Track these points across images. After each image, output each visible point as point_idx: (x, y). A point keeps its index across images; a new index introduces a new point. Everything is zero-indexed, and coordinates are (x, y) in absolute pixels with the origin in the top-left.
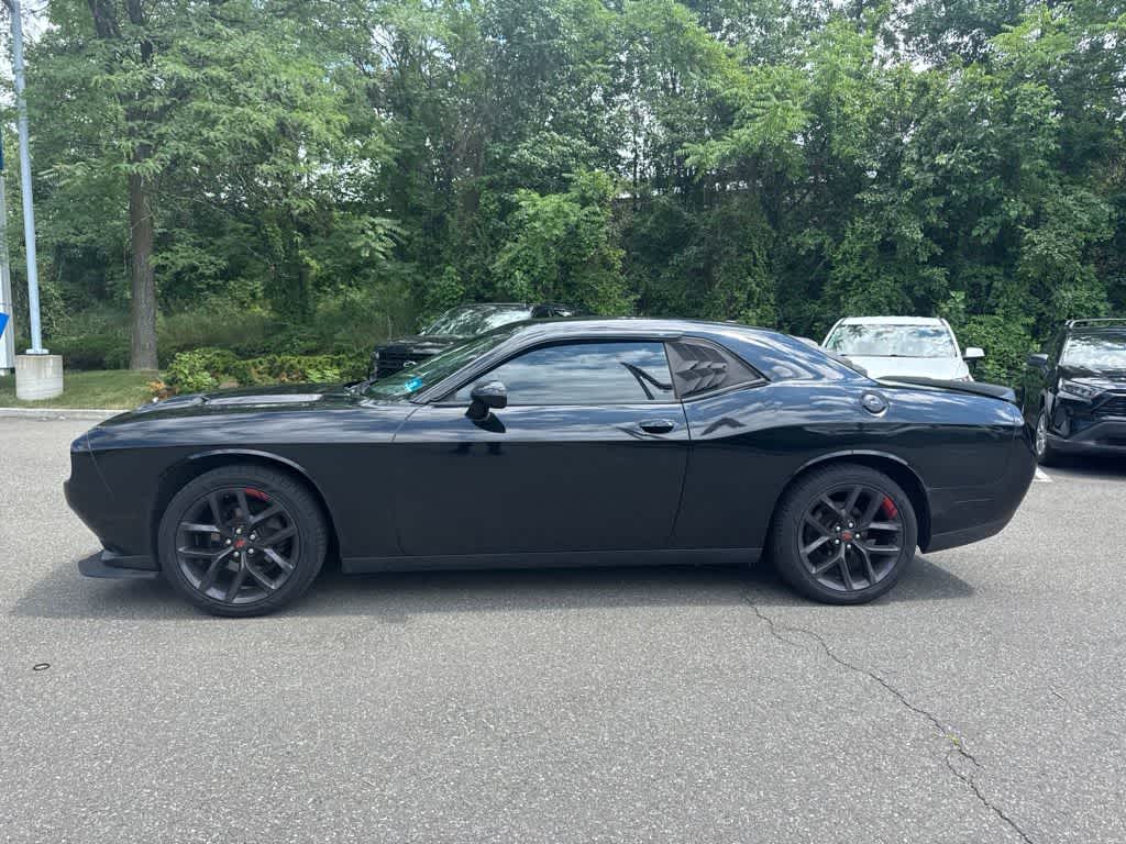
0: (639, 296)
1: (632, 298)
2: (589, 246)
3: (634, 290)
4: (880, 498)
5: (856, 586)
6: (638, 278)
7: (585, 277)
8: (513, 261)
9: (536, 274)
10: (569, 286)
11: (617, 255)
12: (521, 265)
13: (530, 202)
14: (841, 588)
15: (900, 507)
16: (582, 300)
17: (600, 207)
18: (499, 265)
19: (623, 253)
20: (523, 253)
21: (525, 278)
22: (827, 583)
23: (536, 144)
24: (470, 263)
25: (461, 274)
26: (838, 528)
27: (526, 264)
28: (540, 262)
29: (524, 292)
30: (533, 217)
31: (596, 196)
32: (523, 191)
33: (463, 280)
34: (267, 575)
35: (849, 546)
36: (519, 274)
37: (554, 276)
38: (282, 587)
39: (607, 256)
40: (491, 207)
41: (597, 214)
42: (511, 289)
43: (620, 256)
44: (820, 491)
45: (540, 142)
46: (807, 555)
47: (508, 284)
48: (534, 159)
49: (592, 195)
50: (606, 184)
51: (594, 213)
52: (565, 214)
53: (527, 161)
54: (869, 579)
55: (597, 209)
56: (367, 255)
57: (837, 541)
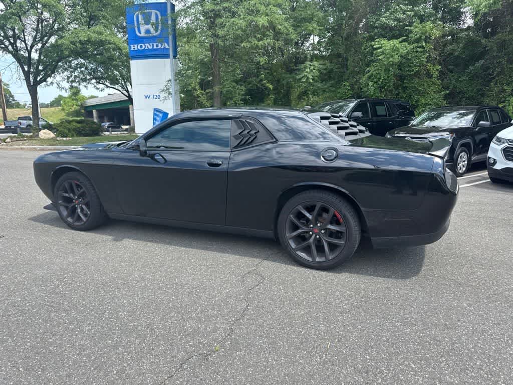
0: (448, 92)
1: (442, 93)
2: (415, 66)
3: (447, 88)
4: (332, 210)
5: (318, 259)
6: (449, 81)
7: (413, 83)
8: (370, 78)
9: (380, 83)
10: (405, 88)
11: (435, 69)
12: (374, 79)
13: (386, 44)
14: (310, 259)
15: (345, 217)
16: (411, 95)
17: (426, 42)
18: (364, 79)
19: (439, 67)
20: (375, 72)
21: (375, 86)
22: (303, 255)
23: (391, 14)
24: (355, 79)
25: (352, 86)
26: (312, 226)
27: (376, 78)
28: (382, 76)
29: (372, 93)
30: (383, 53)
31: (423, 37)
32: (377, 40)
33: (352, 89)
34: (85, 215)
35: (318, 236)
36: (370, 84)
37: (391, 84)
38: (87, 220)
39: (429, 70)
40: (367, 50)
41: (422, 47)
42: (367, 92)
43: (437, 70)
44: (297, 203)
45: (394, 12)
46: (290, 238)
47: (365, 89)
48: (389, 22)
49: (420, 37)
50: (432, 29)
51: (419, 47)
52: (397, 50)
53: (384, 23)
54: (325, 256)
55: (424, 44)
56: (304, 80)
57: (311, 233)
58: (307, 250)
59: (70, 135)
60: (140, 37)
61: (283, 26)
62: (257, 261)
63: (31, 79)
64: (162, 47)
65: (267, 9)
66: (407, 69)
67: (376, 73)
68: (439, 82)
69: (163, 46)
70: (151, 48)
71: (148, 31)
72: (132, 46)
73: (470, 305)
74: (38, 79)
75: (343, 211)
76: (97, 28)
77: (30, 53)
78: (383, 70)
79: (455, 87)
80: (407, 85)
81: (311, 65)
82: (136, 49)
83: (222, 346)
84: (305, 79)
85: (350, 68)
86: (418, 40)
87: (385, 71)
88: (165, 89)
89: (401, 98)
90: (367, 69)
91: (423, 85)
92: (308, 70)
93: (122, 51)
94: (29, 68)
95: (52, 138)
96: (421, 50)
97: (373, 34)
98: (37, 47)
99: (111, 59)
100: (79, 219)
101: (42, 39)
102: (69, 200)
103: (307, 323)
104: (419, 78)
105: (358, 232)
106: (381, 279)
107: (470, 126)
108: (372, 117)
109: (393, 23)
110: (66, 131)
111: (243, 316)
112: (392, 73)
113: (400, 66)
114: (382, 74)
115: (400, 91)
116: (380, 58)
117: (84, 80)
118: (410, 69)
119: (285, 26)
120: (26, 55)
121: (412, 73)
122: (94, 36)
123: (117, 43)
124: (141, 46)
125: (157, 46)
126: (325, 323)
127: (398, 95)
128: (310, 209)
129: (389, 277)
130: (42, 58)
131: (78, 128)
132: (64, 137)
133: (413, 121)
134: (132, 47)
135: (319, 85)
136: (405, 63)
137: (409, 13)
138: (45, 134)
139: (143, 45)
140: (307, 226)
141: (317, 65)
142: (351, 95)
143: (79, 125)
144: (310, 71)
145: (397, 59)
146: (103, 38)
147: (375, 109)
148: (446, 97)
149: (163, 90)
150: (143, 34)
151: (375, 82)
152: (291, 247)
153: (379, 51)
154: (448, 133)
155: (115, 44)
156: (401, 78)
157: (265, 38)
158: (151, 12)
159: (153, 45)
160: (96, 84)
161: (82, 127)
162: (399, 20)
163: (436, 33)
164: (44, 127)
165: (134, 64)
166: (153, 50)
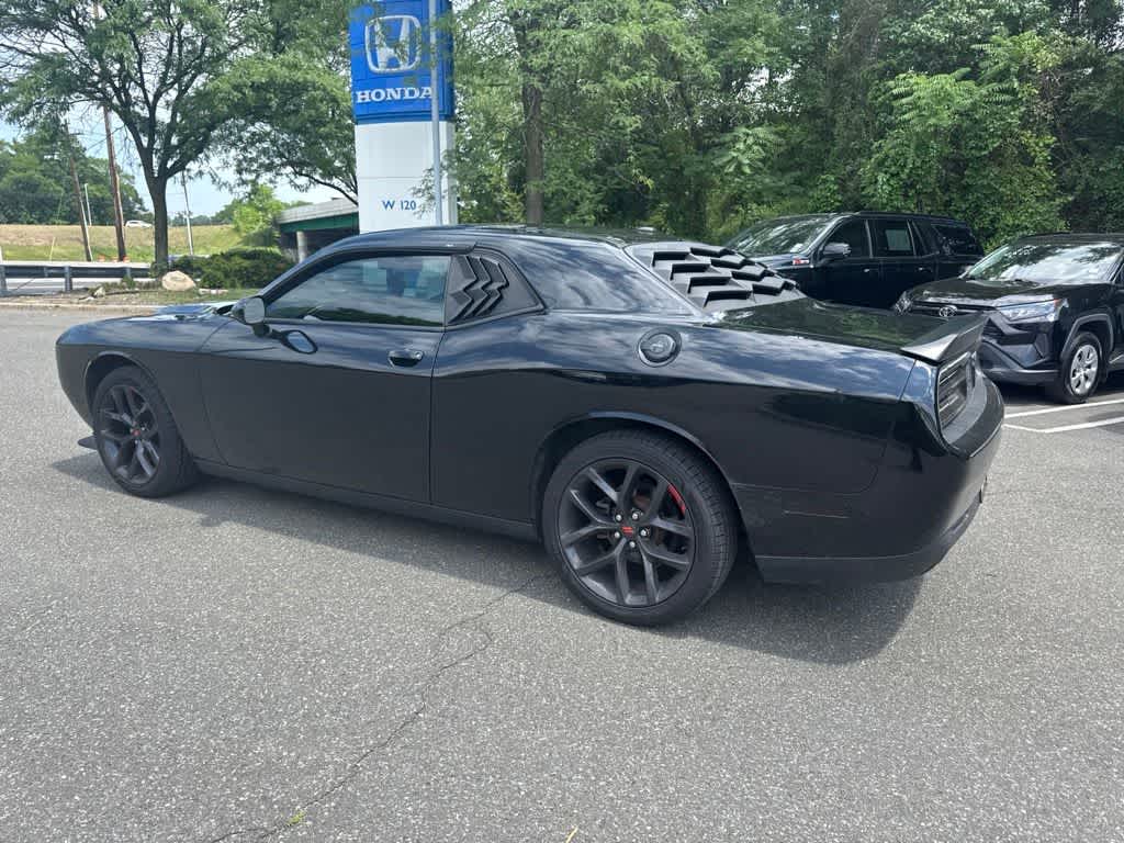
0: (1070, 199)
1: (1058, 201)
2: (992, 135)
3: (1071, 190)
4: (664, 483)
6: (1076, 174)
7: (985, 177)
8: (881, 164)
9: (904, 176)
10: (966, 188)
11: (1041, 145)
12: (890, 167)
13: (922, 85)
14: (612, 598)
16: (979, 206)
17: (1020, 80)
18: (870, 165)
19: (1050, 140)
20: (893, 151)
21: (892, 182)
22: (597, 587)
23: (938, 14)
24: (849, 168)
25: (842, 182)
26: (619, 517)
27: (895, 165)
28: (910, 161)
29: (885, 201)
30: (914, 106)
31: (1015, 69)
32: (902, 76)
33: (843, 189)
34: (152, 463)
35: (633, 544)
36: (881, 177)
37: (932, 179)
38: (154, 475)
39: (1026, 147)
40: (880, 99)
41: (1013, 92)
42: (873, 196)
43: (1047, 146)
44: (587, 461)
45: (945, 9)
46: (571, 545)
47: (870, 190)
48: (932, 34)
49: (1007, 69)
50: (1036, 50)
51: (1002, 91)
52: (948, 97)
53: (922, 36)
54: (647, 595)
55: (1016, 85)
56: (731, 170)
57: (617, 535)
58: (607, 574)
59: (228, 285)
60: (375, 74)
61: (683, 45)
62: (495, 592)
63: (154, 164)
64: (422, 97)
65: (643, 7)
66: (972, 143)
67: (897, 154)
68: (1049, 175)
69: (424, 93)
70: (398, 97)
71: (392, 62)
72: (359, 93)
73: (984, 751)
74: (170, 164)
75: (687, 486)
76: (289, 56)
77: (152, 109)
78: (912, 146)
79: (1088, 187)
80: (970, 181)
81: (748, 135)
82: (368, 100)
83: (312, 815)
84: (733, 167)
85: (840, 143)
86: (1002, 76)
87: (917, 148)
88: (423, 187)
89: (957, 212)
90: (876, 144)
91: (1011, 182)
92: (741, 146)
93: (339, 105)
94: (151, 141)
95: (189, 290)
96: (1007, 97)
97: (895, 62)
98: (168, 98)
99: (319, 121)
100: (139, 470)
101: (177, 80)
102: (121, 428)
103: (544, 766)
104: (1000, 164)
105: (721, 540)
106: (775, 661)
107: (1108, 282)
108: (874, 255)
109: (941, 37)
110: (220, 274)
111: (397, 735)
112: (933, 153)
113: (956, 136)
114: (911, 153)
115: (954, 196)
116: (906, 116)
117: (269, 168)
118: (980, 144)
119: (688, 47)
120: (145, 113)
121: (984, 153)
122: (282, 73)
123: (329, 89)
124: (378, 95)
125: (412, 93)
126: (589, 771)
127: (948, 204)
128: (615, 477)
129: (800, 655)
130: (178, 119)
131: (246, 268)
132: (214, 287)
133: (970, 267)
134: (360, 97)
135: (767, 180)
136: (968, 130)
137: (983, 12)
138: (176, 281)
139: (381, 91)
140: (609, 516)
141: (761, 136)
142: (838, 204)
143: (246, 263)
144: (746, 148)
145: (946, 120)
146: (299, 76)
147: (885, 237)
148: (1066, 211)
149: (419, 191)
150: (381, 69)
151: (892, 175)
152: (571, 566)
153: (904, 101)
154: (1050, 297)
155: (324, 90)
156: (958, 165)
157: (638, 74)
158: (401, 19)
159: (402, 91)
160: (293, 177)
161: (252, 267)
162: (957, 29)
163: (1048, 58)
164: (176, 267)
165: (361, 131)
166: (402, 102)
